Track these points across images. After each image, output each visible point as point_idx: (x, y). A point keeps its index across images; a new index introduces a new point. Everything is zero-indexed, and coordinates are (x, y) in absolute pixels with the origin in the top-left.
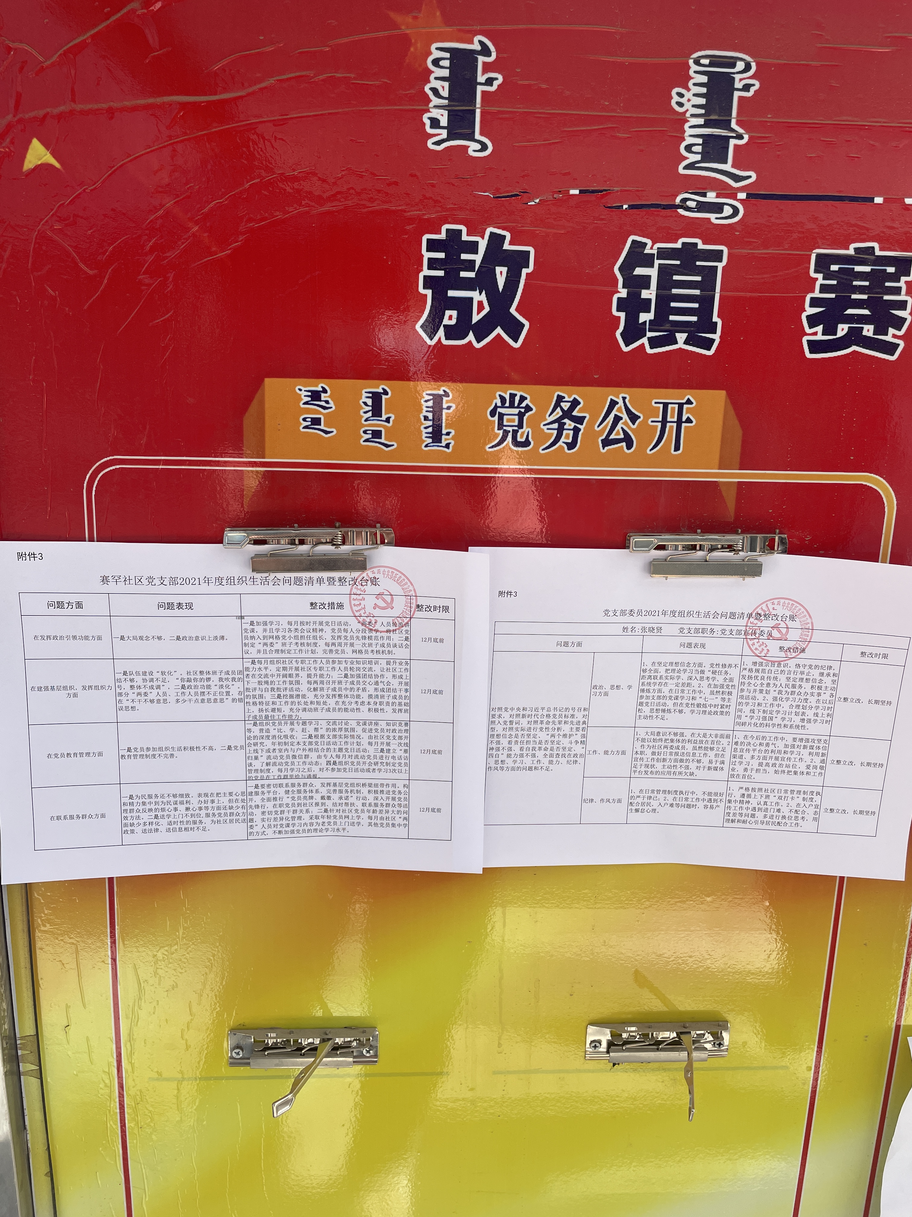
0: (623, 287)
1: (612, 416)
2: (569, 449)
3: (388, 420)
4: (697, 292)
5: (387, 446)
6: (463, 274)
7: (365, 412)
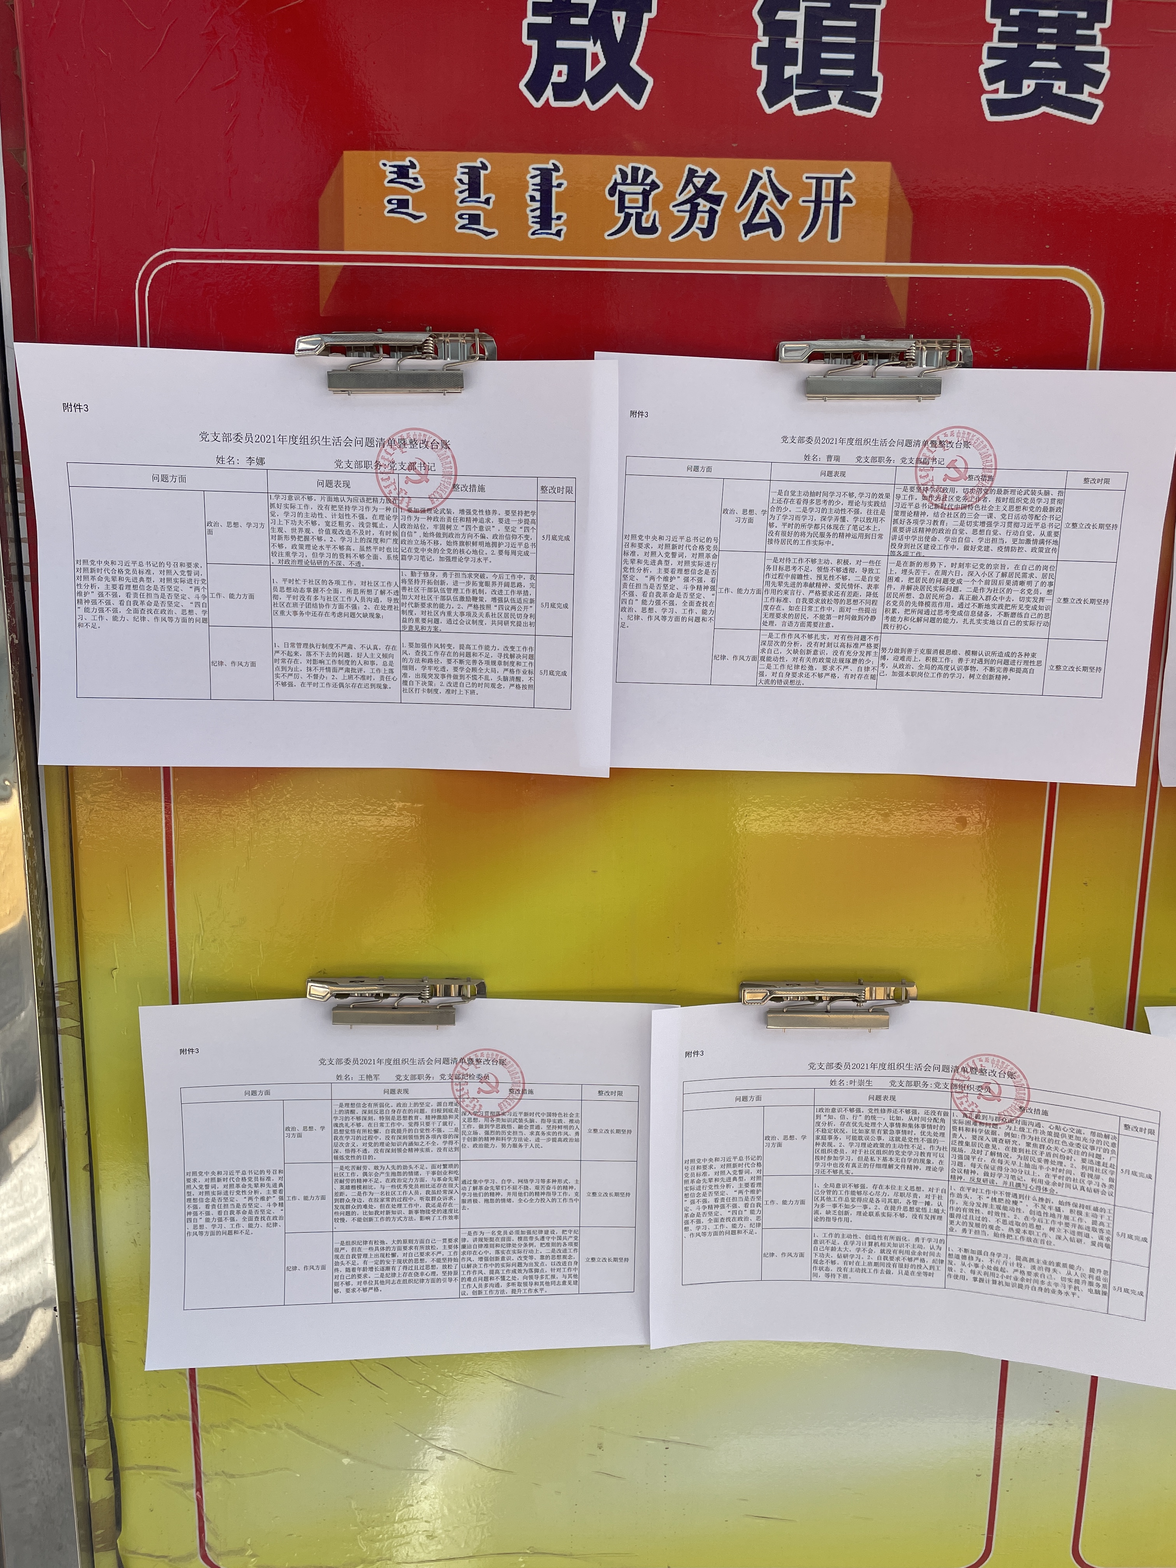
0: (764, 35)
1: (754, 195)
2: (704, 237)
3: (487, 201)
4: (852, 40)
5: (487, 234)
6: (574, 21)
7: (461, 192)
